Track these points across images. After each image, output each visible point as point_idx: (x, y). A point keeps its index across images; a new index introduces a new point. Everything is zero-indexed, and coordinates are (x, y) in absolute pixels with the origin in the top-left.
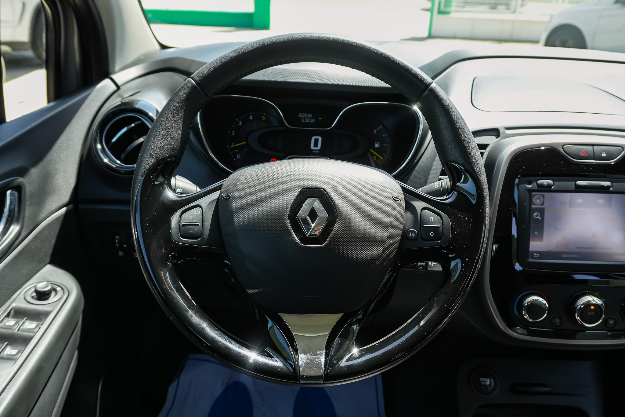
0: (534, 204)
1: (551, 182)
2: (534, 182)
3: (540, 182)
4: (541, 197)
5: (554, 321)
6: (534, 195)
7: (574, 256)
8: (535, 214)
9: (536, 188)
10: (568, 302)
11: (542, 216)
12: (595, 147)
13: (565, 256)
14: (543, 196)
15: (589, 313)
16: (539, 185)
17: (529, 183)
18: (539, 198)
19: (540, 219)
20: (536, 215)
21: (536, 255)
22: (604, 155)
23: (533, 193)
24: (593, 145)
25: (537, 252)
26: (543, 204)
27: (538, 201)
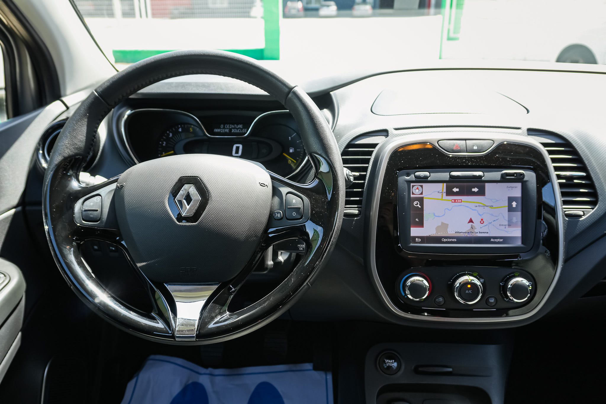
0: (413, 194)
1: (427, 174)
2: (412, 174)
3: (417, 174)
4: (420, 188)
5: (438, 300)
6: (413, 186)
7: (453, 240)
8: (415, 203)
9: (414, 179)
10: (449, 283)
11: (422, 204)
12: (467, 141)
13: (445, 240)
14: (422, 186)
15: (467, 292)
16: (416, 177)
17: (408, 175)
18: (418, 188)
19: (420, 207)
20: (416, 203)
21: (418, 240)
22: (475, 148)
23: (412, 184)
24: (466, 140)
25: (418, 237)
26: (422, 194)
27: (417, 190)
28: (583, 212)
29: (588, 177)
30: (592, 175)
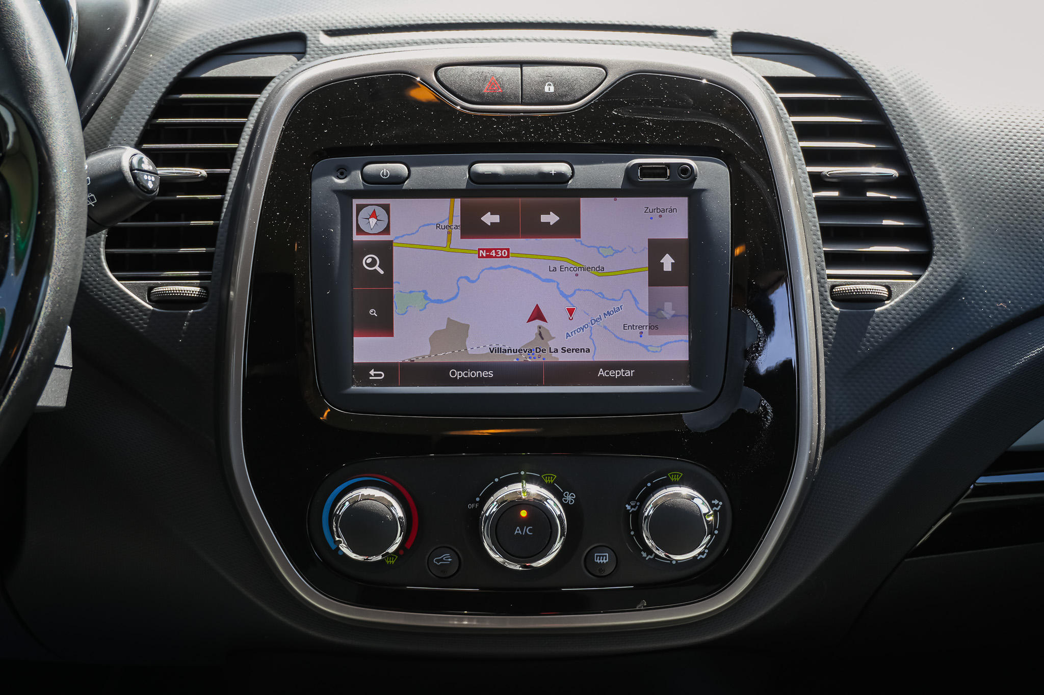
0: (360, 231)
1: (401, 169)
2: (356, 169)
3: (371, 168)
4: (381, 212)
5: (438, 561)
6: (360, 208)
7: (484, 374)
8: (368, 259)
9: (360, 184)
10: (471, 506)
11: (387, 264)
12: (527, 70)
13: (459, 374)
14: (386, 208)
15: (518, 531)
16: (366, 178)
17: (342, 174)
18: (374, 215)
19: (382, 272)
20: (369, 261)
21: (376, 375)
22: (549, 89)
23: (356, 202)
24: (521, 64)
25: (377, 366)
26: (387, 231)
27: (373, 221)
28: (888, 287)
29: (906, 182)
30: (918, 175)
